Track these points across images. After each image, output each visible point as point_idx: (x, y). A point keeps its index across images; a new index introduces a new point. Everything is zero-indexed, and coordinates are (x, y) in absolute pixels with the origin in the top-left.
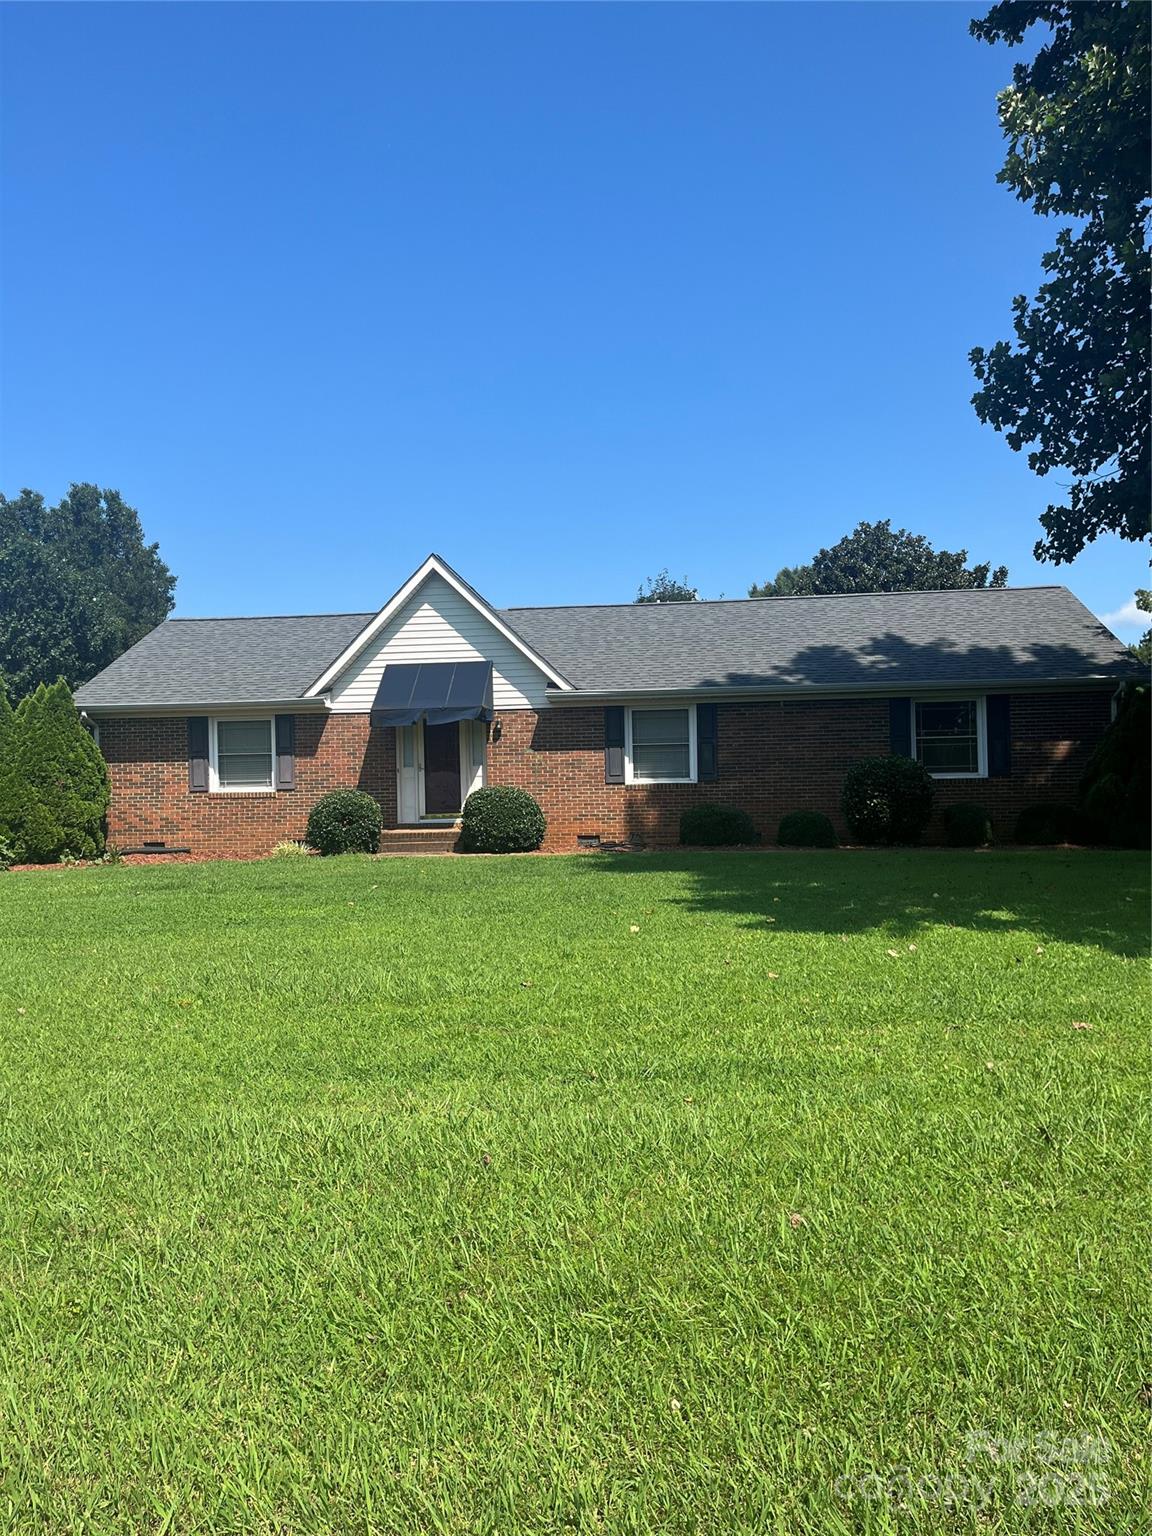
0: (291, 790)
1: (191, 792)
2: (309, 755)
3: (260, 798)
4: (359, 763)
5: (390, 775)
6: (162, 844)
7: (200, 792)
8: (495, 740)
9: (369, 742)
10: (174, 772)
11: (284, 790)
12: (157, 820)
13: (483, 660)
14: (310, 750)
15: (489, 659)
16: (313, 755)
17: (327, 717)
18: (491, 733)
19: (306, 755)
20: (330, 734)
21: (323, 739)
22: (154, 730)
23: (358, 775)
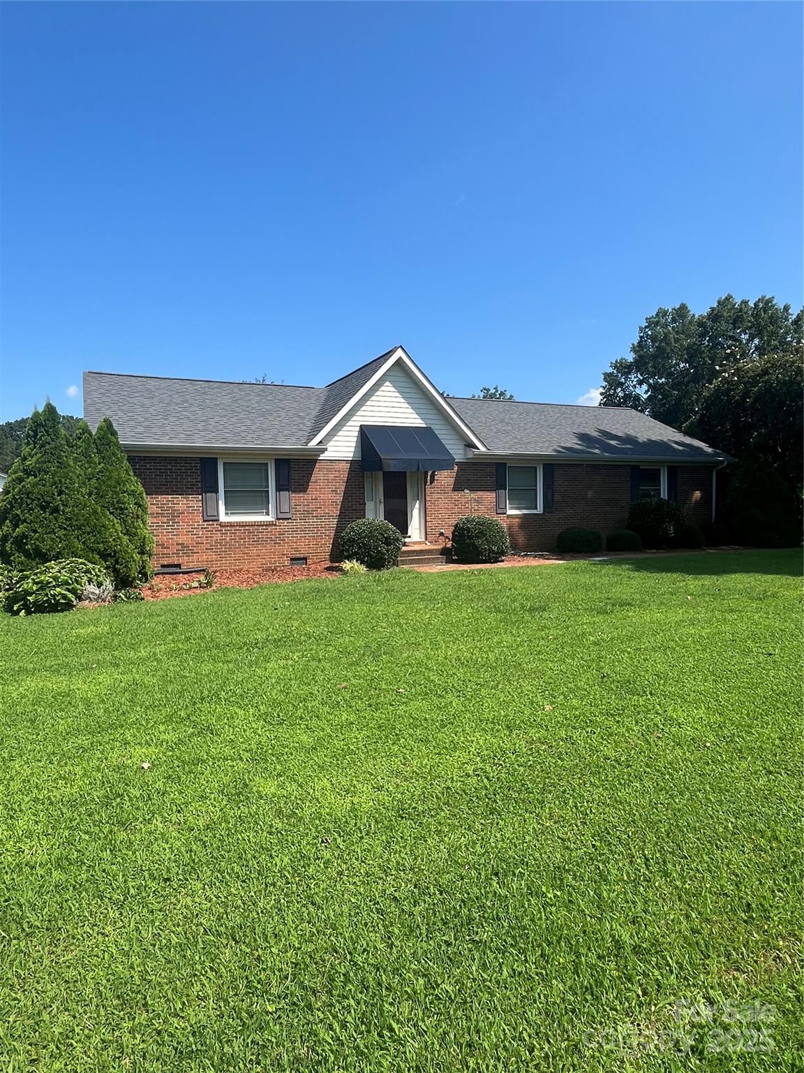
0: (288, 519)
1: (204, 521)
2: (302, 491)
3: (263, 525)
4: (340, 498)
5: (362, 507)
6: (179, 566)
7: (212, 521)
8: (431, 483)
9: (347, 482)
10: (188, 504)
11: (283, 519)
12: (173, 544)
13: (425, 426)
14: (302, 487)
15: (428, 426)
16: (305, 491)
17: (316, 463)
18: (429, 478)
19: (300, 491)
20: (318, 475)
21: (313, 479)
22: (169, 467)
23: (339, 507)
